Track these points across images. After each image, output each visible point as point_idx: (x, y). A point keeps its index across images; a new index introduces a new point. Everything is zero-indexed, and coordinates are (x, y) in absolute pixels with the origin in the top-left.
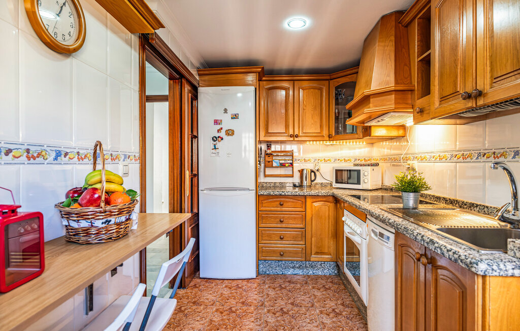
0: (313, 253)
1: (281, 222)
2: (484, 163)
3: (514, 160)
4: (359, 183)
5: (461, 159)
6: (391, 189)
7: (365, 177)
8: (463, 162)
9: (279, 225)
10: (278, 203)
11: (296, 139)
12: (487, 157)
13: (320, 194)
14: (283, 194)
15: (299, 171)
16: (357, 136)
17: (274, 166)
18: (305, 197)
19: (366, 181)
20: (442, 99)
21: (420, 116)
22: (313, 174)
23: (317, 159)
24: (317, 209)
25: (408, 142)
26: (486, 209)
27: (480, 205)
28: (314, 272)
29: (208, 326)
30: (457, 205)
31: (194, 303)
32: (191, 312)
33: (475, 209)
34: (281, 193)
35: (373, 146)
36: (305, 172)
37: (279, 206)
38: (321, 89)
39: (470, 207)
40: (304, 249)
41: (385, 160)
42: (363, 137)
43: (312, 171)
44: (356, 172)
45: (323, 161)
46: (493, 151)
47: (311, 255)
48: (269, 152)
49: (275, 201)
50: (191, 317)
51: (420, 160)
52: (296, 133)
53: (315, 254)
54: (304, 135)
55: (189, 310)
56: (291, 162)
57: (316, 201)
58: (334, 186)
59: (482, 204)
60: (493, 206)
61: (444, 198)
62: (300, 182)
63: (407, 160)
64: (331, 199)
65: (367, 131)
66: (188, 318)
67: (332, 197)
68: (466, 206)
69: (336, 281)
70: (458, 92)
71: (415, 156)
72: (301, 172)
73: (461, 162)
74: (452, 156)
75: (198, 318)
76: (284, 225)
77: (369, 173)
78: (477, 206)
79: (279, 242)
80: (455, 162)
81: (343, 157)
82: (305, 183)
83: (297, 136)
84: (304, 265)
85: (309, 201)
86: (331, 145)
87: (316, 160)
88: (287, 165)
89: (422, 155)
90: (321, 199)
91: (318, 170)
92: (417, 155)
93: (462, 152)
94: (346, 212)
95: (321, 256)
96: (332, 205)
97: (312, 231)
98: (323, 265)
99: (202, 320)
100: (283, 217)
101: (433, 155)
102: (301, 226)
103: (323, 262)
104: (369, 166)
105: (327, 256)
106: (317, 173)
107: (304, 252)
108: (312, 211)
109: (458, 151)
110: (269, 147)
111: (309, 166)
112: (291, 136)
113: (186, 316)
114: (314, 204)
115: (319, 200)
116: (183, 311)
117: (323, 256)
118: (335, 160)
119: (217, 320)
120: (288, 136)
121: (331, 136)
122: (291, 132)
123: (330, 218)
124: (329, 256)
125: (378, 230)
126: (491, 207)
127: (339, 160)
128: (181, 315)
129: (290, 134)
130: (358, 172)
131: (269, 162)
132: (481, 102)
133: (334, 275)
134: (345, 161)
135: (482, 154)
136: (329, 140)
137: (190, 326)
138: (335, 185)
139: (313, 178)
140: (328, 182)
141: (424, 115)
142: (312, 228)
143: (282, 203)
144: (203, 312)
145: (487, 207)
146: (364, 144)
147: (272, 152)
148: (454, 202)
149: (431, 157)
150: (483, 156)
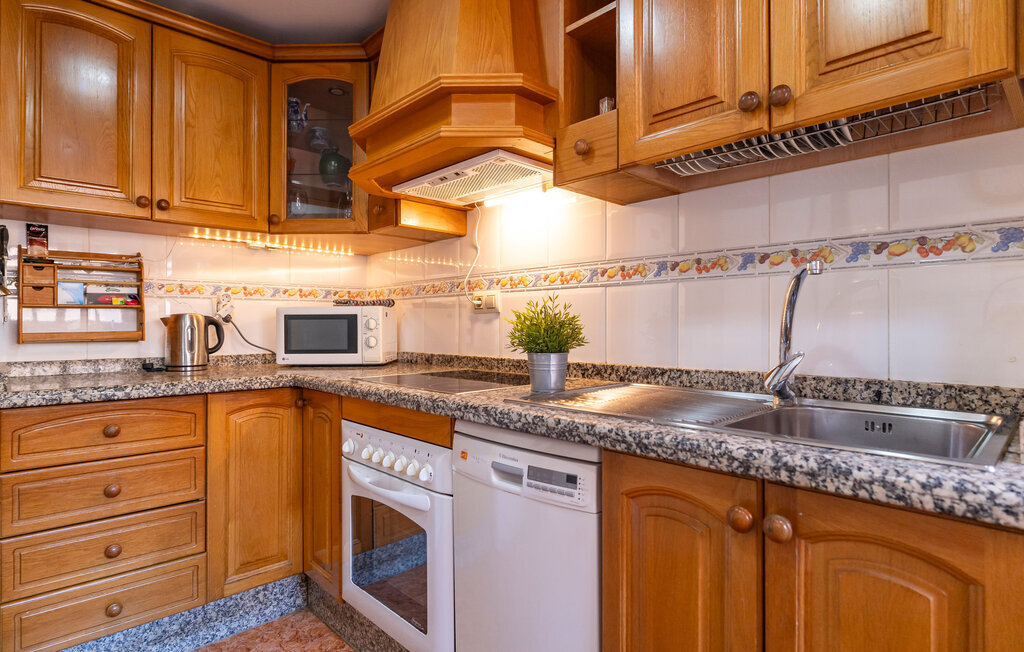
0: (231, 570)
1: (109, 495)
2: (674, 284)
3: (743, 272)
4: (352, 348)
5: (619, 277)
6: (427, 360)
7: (369, 333)
8: (623, 284)
9: (102, 511)
10: (99, 429)
11: (159, 215)
12: (681, 271)
13: (257, 386)
14: (120, 394)
15: (165, 321)
16: (352, 225)
17: (61, 301)
18: (205, 396)
19: (373, 342)
20: (657, 119)
21: (583, 164)
22: (212, 329)
23: (224, 286)
24: (244, 432)
25: (476, 248)
26: (685, 377)
27: (671, 370)
28: (234, 625)
30: (614, 376)
33: (659, 379)
34: (109, 393)
35: (366, 262)
36: (187, 322)
37: (102, 439)
38: (243, 79)
39: (647, 377)
40: (202, 566)
41: (404, 293)
42: (371, 227)
43: (210, 321)
44: (345, 322)
45: (241, 294)
46: (696, 256)
47: (226, 577)
48: (36, 251)
49: (81, 426)
51: (508, 286)
52: (160, 194)
53: (237, 572)
54: (188, 205)
56: (134, 291)
57: (242, 409)
58: (280, 361)
59: (675, 368)
60: (701, 369)
61: (579, 365)
62: (167, 355)
63: (471, 288)
64: (288, 397)
65: (385, 212)
67: (288, 391)
68: (635, 377)
69: (307, 629)
70: (715, 97)
71: (495, 277)
72: (173, 324)
73: (618, 285)
74: (594, 273)
76: (120, 506)
77: (380, 322)
78: (663, 372)
79: (100, 569)
80: (602, 286)
81: (296, 285)
82: (187, 358)
83: (163, 206)
84: (199, 619)
85: (217, 409)
86: (267, 248)
87: (217, 289)
88: (117, 301)
89: (515, 276)
90: (259, 400)
91: (227, 319)
92: (500, 277)
93: (621, 264)
94: (347, 427)
95: (256, 572)
96: (287, 416)
97: (227, 504)
98: (261, 596)
100: (118, 479)
101: (543, 273)
102: (192, 494)
103: (261, 588)
104: (374, 304)
105: (276, 566)
106: (227, 328)
107: (202, 575)
108: (227, 441)
109: (609, 262)
110: (37, 234)
111: (198, 307)
112: (140, 202)
114: (233, 417)
115: (251, 403)
117: (262, 570)
118: (276, 292)
120: (127, 200)
121: (275, 219)
122: (141, 189)
123: (285, 450)
124: (282, 564)
125: (522, 462)
126: (697, 371)
127: (285, 292)
129: (138, 195)
130: (352, 320)
131: (39, 288)
132: (784, 119)
133: (294, 614)
134: (302, 294)
135: (669, 264)
136: (270, 232)
138: (283, 358)
139: (212, 342)
140: (262, 352)
141: (596, 160)
142: (227, 493)
143: (113, 429)
145: (688, 372)
146: (350, 253)
147: (51, 253)
148: (606, 371)
149: (538, 278)
150: (673, 269)
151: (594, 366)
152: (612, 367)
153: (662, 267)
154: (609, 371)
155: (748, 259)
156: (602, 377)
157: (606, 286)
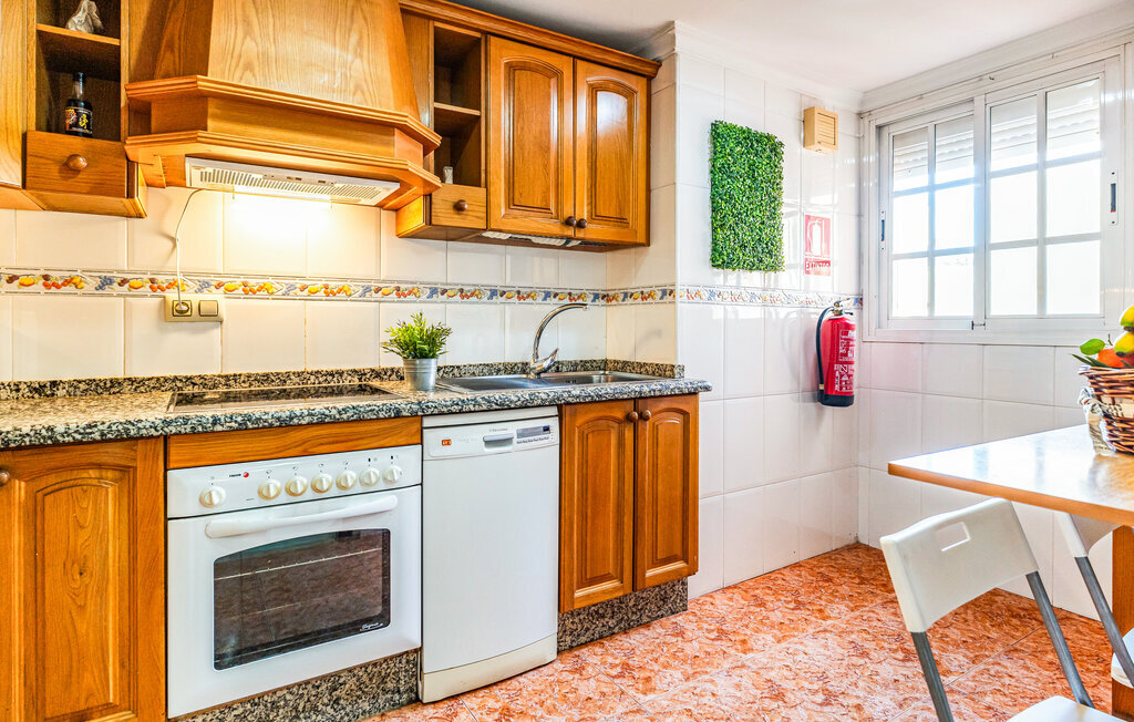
5: (394, 295)
26: (456, 371)
29: (794, 636)
31: (779, 696)
32: (806, 679)
50: (814, 669)
55: (806, 685)
66: (822, 670)
71: (212, 279)
75: (800, 657)
80: (376, 301)
89: (253, 281)
92: (223, 280)
93: (395, 285)
99: (796, 650)
101: (299, 283)
109: (383, 281)
113: (823, 677)
116: (825, 691)
119: (766, 636)
128: (834, 686)
137: (828, 653)
144: (778, 664)
145: (458, 367)
148: (386, 374)
149: (291, 287)
150: (442, 294)
151: (373, 371)
152: (392, 370)
153: (434, 291)
154: (388, 374)
155: (493, 293)
156: (382, 379)
157: (380, 302)
